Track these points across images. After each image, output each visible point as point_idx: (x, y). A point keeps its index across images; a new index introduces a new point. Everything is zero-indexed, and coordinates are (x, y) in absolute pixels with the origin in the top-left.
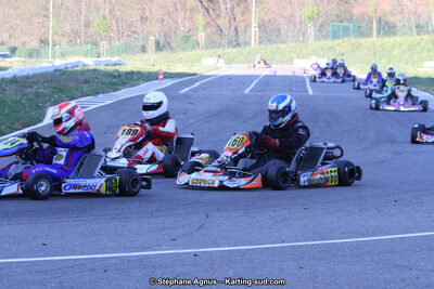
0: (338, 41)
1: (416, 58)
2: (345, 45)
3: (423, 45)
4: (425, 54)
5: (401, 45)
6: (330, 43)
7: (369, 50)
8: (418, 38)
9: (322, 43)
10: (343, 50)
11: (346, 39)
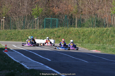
0: (56, 29)
1: (105, 41)
2: (60, 31)
3: (108, 33)
4: (110, 38)
5: (95, 32)
6: (51, 30)
7: (76, 35)
8: (105, 29)
9: (46, 29)
10: (59, 34)
11: (61, 28)
